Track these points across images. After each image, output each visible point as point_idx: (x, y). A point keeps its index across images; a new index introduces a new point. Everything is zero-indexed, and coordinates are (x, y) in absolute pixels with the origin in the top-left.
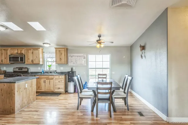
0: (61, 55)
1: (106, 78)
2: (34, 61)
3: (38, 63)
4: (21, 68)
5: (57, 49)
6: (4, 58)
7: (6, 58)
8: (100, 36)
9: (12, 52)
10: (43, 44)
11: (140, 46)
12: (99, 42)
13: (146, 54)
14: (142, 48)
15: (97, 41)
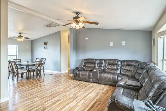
1: (20, 62)
8: (20, 34)
11: (44, 43)
12: (20, 37)
13: (47, 47)
14: (46, 44)
15: (18, 36)
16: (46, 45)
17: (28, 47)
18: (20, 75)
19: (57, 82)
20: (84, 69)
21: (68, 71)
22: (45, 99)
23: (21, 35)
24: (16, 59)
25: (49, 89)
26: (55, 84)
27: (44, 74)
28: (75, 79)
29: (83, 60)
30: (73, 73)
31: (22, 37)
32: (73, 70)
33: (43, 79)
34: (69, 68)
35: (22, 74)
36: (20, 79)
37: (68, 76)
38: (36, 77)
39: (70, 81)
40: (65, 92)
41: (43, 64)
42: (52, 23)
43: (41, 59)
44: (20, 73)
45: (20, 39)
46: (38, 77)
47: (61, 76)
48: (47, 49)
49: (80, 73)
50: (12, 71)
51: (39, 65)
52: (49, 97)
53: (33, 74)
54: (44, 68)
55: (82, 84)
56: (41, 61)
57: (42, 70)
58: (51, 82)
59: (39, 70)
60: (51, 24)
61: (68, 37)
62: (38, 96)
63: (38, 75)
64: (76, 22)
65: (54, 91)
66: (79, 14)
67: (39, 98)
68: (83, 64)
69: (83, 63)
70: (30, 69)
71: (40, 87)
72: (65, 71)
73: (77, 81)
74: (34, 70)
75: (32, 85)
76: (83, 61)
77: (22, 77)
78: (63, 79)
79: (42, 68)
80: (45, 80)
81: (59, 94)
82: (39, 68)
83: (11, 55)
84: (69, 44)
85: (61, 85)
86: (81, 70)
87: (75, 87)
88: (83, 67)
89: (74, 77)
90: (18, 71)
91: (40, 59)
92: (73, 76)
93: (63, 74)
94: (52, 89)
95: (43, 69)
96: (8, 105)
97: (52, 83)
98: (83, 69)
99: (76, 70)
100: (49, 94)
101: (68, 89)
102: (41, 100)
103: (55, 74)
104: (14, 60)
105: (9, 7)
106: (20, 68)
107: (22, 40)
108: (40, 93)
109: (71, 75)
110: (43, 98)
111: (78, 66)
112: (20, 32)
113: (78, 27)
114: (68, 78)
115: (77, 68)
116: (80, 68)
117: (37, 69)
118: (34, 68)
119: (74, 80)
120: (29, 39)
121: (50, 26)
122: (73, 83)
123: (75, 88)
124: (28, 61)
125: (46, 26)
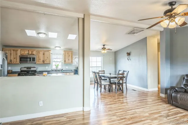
0: (69, 56)
1: (104, 73)
2: (45, 61)
3: (49, 63)
4: (30, 68)
5: (66, 52)
6: (13, 58)
7: (16, 58)
8: (104, 45)
9: (23, 52)
10: (55, 47)
11: (127, 53)
12: (104, 49)
13: (131, 58)
14: (129, 54)
15: (102, 48)
16: (129, 56)
17: (112, 58)
18: (103, 86)
19: (141, 101)
20: (186, 90)
21: (158, 89)
22: (124, 122)
23: (105, 47)
24: (101, 70)
25: (130, 109)
26: (138, 104)
27: (127, 89)
28: (169, 103)
29: (183, 75)
30: (166, 93)
31: (105, 48)
32: (166, 90)
33: (126, 94)
34: (160, 86)
35: (105, 86)
36: (103, 90)
37: (158, 96)
38: (118, 91)
39: (161, 104)
40: (152, 120)
41: (125, 77)
42: (135, 28)
43: (124, 71)
44: (103, 85)
45: (104, 51)
46: (120, 91)
47: (148, 94)
48: (130, 60)
49: (179, 96)
50: (97, 82)
51: (122, 78)
52: (129, 120)
53: (115, 87)
54: (126, 81)
55: (181, 113)
56: (123, 74)
57: (124, 84)
58: (133, 101)
59: (121, 83)
60: (134, 30)
61: (159, 44)
62: (117, 114)
63: (120, 89)
64: (170, 18)
65: (136, 113)
66: (174, 5)
67: (118, 117)
68: (184, 83)
69: (184, 81)
70: (112, 82)
71: (120, 104)
72: (153, 88)
73: (172, 107)
74: (116, 83)
75: (113, 99)
76: (184, 78)
77: (105, 89)
78: (150, 100)
79: (124, 81)
80: (127, 96)
81: (143, 119)
82: (121, 82)
83: (92, 66)
84: (159, 53)
85: (147, 108)
86: (180, 92)
87: (168, 116)
88: (183, 86)
89: (167, 100)
90: (101, 83)
91: (122, 71)
92: (165, 98)
93: (150, 93)
94: (134, 109)
95: (126, 83)
96: (90, 115)
97: (135, 101)
98: (183, 90)
99: (170, 90)
100: (130, 116)
101: (156, 116)
102: (120, 121)
103: (140, 90)
104: (99, 71)
105: (91, 20)
106: (104, 80)
107: (106, 52)
108: (120, 111)
109: (163, 95)
110: (122, 119)
111: (174, 85)
112: (104, 44)
113: (173, 25)
114: (158, 100)
115: (172, 88)
116: (178, 88)
117: (119, 82)
118: (116, 80)
119: (167, 103)
120: (111, 50)
121: (132, 32)
122: (165, 108)
123: (168, 118)
124: (110, 73)
125: (128, 34)
